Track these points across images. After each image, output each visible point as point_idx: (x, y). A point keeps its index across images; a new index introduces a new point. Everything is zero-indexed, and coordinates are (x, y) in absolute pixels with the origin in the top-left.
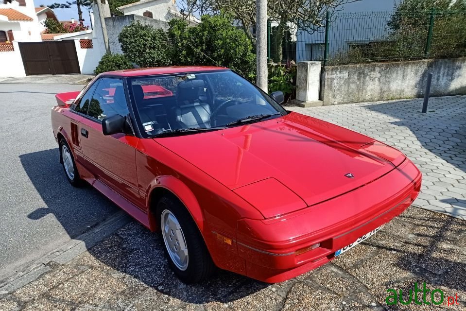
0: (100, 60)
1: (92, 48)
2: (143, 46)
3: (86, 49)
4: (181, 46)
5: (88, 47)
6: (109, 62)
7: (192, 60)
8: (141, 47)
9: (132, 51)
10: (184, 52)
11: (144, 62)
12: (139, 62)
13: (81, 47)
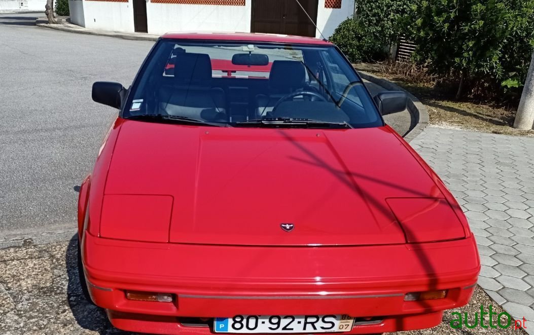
0: (337, 27)
1: (340, 7)
2: (385, 9)
3: (331, 9)
4: (417, 11)
5: (334, 7)
6: (349, 30)
7: (427, 34)
8: (382, 10)
9: (368, 16)
10: (419, 21)
11: (380, 35)
12: (374, 32)
13: (326, 6)
